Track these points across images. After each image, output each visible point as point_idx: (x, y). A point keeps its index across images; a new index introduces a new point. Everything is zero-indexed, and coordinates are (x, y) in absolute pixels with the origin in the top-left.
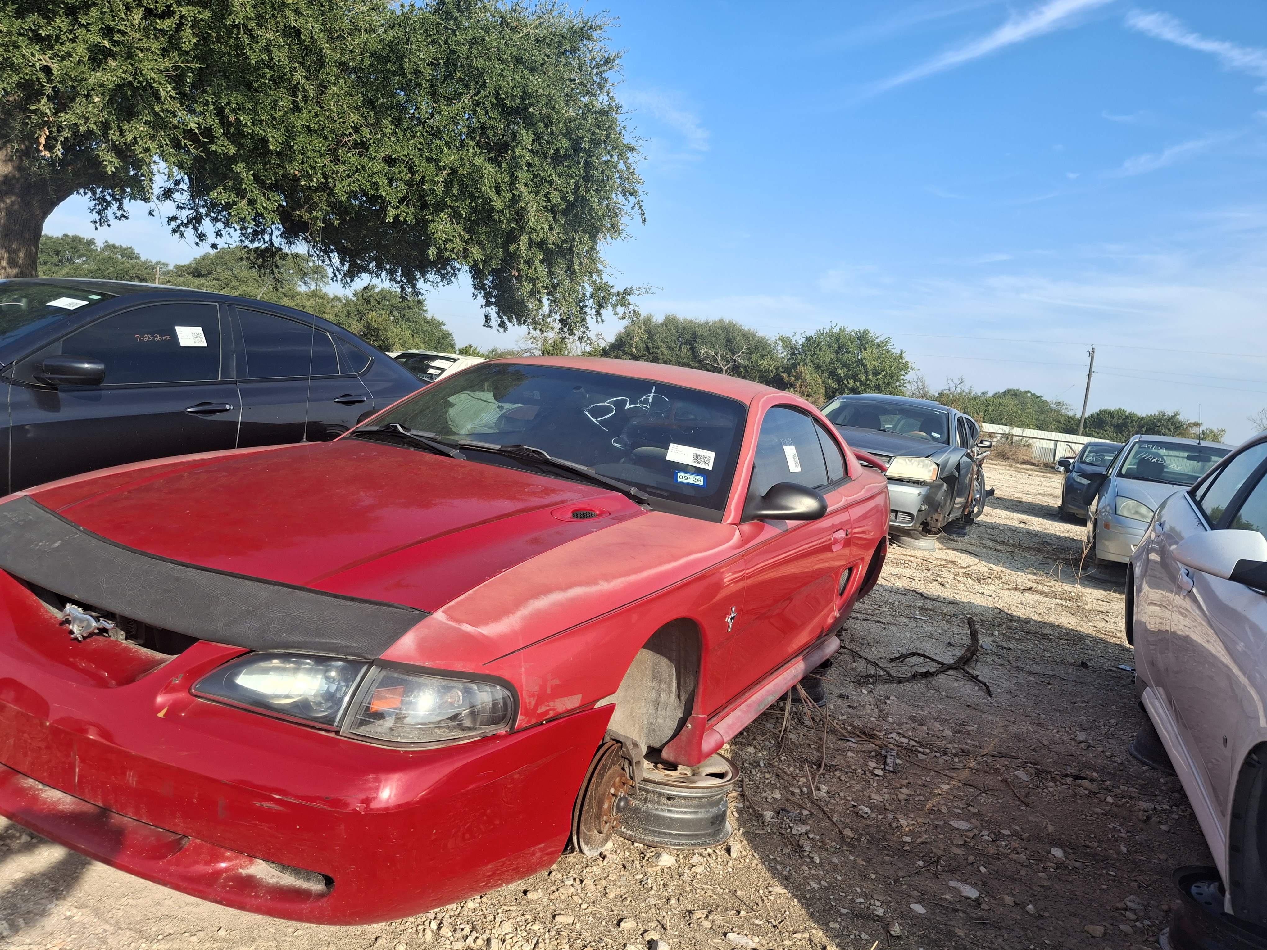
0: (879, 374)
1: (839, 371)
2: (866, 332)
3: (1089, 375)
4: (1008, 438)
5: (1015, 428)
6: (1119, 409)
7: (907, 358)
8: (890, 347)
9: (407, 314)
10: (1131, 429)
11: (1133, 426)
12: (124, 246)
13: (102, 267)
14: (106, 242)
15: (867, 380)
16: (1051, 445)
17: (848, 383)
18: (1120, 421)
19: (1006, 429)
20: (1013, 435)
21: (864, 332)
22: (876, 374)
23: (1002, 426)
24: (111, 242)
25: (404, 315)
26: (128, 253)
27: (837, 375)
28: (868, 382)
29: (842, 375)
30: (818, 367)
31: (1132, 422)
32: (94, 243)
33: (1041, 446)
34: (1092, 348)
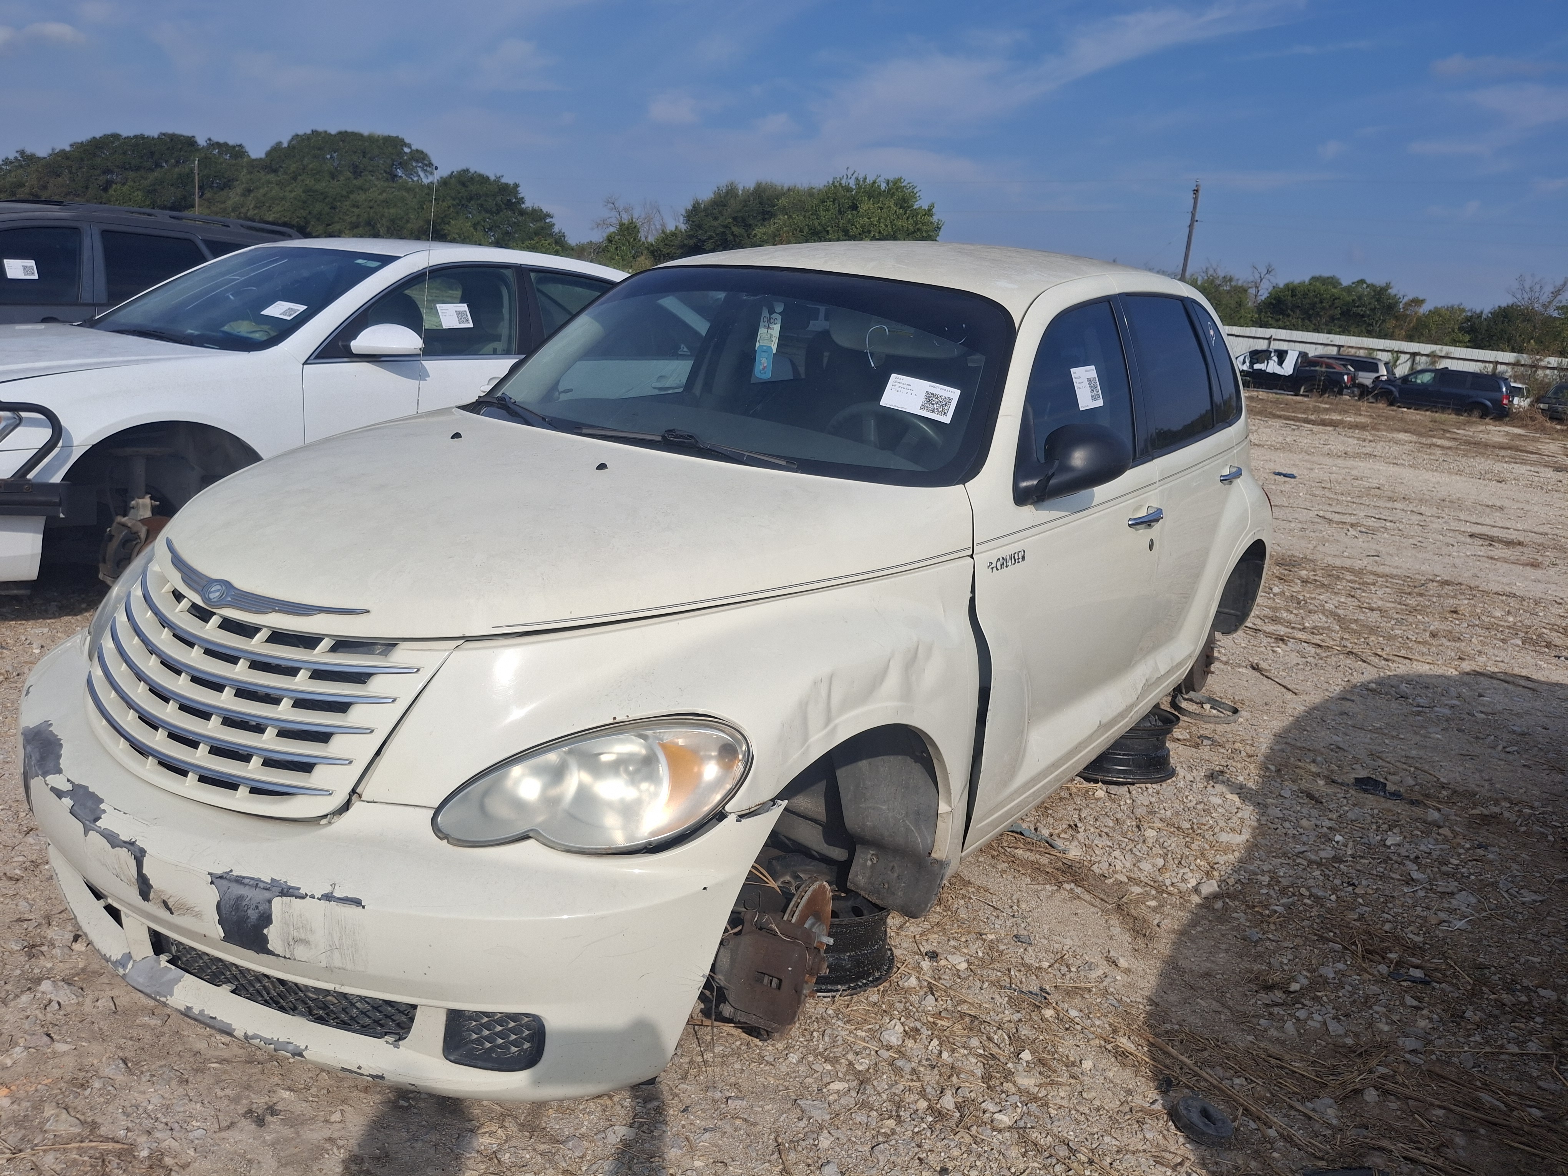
3: (1191, 226)
9: (485, 205)
11: (1324, 308)
12: (231, 143)
14: (210, 139)
24: (216, 138)
26: (238, 152)
31: (1321, 302)
32: (196, 142)
34: (1195, 184)
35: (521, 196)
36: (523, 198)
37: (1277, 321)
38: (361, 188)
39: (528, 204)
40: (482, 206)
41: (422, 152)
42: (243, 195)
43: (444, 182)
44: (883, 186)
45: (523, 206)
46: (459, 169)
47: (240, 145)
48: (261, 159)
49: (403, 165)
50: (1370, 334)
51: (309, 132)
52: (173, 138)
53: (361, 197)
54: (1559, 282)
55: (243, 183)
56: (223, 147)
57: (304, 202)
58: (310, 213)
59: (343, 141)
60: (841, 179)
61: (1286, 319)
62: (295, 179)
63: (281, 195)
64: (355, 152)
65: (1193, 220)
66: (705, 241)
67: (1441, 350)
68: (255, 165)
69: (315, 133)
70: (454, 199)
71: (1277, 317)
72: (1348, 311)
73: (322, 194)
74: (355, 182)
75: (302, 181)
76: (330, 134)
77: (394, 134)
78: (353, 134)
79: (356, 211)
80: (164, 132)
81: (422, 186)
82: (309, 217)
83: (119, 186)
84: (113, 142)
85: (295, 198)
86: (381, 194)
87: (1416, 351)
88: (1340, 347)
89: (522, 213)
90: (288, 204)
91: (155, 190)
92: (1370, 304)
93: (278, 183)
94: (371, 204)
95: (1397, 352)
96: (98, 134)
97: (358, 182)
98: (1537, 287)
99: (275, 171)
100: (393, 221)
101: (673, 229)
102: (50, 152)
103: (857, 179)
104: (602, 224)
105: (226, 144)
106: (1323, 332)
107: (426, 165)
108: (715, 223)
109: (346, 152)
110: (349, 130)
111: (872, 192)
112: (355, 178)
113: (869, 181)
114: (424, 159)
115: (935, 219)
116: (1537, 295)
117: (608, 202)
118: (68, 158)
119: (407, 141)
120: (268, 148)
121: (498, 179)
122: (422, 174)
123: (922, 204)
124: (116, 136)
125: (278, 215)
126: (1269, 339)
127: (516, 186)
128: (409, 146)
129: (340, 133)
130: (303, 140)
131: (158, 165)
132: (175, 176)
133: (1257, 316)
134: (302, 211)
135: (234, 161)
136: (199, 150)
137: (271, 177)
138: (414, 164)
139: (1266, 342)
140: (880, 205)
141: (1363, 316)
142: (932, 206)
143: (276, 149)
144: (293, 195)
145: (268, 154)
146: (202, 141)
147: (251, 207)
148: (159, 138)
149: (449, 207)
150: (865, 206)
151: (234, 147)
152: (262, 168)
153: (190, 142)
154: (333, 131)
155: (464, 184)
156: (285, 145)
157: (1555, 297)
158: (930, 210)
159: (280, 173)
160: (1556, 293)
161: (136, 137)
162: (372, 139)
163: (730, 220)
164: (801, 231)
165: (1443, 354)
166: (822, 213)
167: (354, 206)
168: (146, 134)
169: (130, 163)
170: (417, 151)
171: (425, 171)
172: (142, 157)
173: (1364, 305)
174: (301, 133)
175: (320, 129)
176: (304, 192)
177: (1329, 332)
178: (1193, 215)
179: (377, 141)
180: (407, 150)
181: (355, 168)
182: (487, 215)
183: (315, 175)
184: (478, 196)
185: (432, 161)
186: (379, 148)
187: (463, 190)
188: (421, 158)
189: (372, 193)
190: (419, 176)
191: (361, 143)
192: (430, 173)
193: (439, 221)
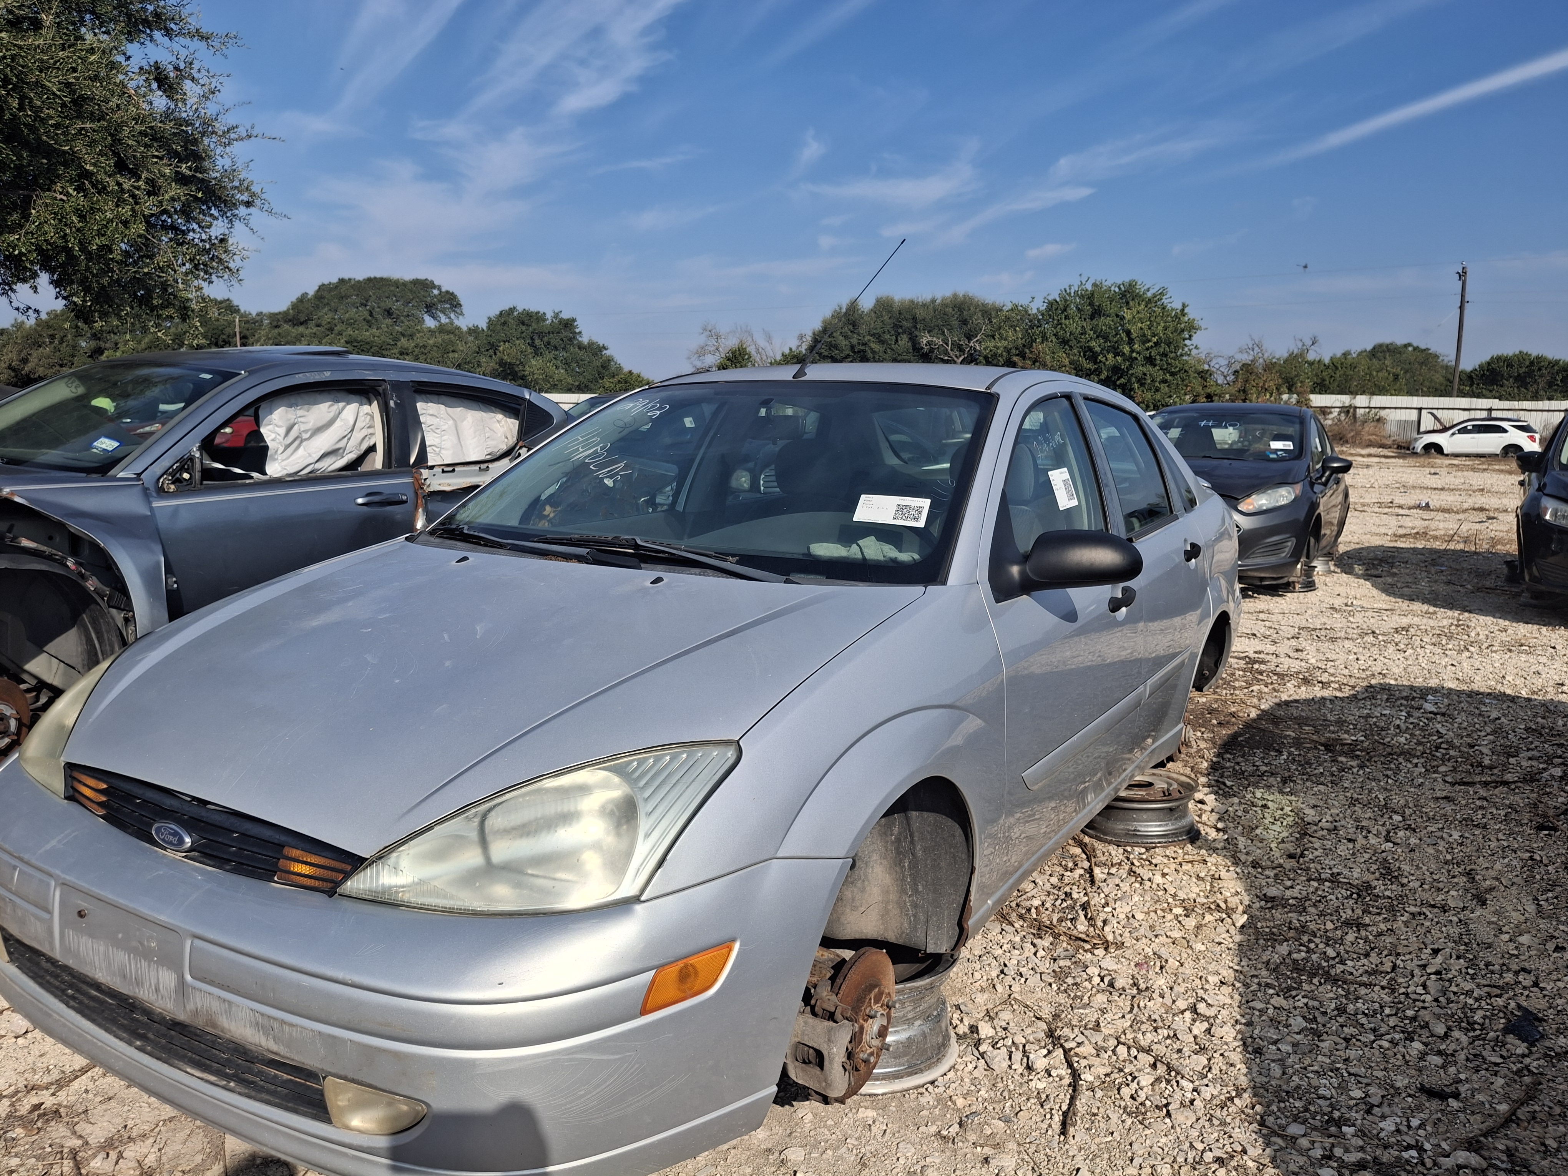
0: (1150, 341)
1: (1093, 344)
2: (1132, 285)
3: (1461, 308)
4: (1348, 412)
5: (1359, 397)
6: (1520, 352)
7: (1192, 313)
8: (1165, 301)
9: (551, 341)
10: (1540, 380)
15: (1132, 351)
16: (1413, 415)
17: (1106, 359)
18: (1523, 370)
19: (1344, 400)
20: (1356, 408)
21: (1130, 285)
22: (1144, 340)
23: (1339, 397)
27: (1090, 349)
28: (1134, 355)
29: (1098, 349)
30: (1064, 342)
31: (1540, 369)
33: (1398, 418)
34: (1461, 266)
35: (577, 331)
36: (580, 333)
37: (1491, 391)
38: (403, 335)
39: (585, 339)
40: (549, 343)
41: (452, 294)
43: (499, 323)
45: (580, 339)
46: (507, 308)
47: (228, 300)
48: (285, 312)
49: (430, 308)
51: (336, 281)
53: (406, 343)
59: (373, 288)
60: (1077, 288)
61: (1501, 389)
62: (331, 330)
64: (389, 298)
68: (277, 320)
69: (342, 281)
70: (518, 338)
73: (367, 343)
74: (395, 328)
76: (359, 282)
77: (422, 277)
78: (382, 279)
81: (471, 329)
83: (111, 352)
89: (581, 347)
99: (301, 323)
102: (13, 322)
103: (1093, 285)
104: (701, 352)
106: (1542, 400)
107: (456, 307)
110: (378, 276)
113: (1103, 285)
114: (454, 300)
117: (705, 330)
118: (49, 327)
119: (436, 283)
120: (294, 300)
121: (556, 315)
122: (452, 316)
123: (1173, 303)
127: (574, 320)
128: (439, 288)
129: (369, 280)
130: (330, 289)
137: (301, 329)
138: (443, 306)
143: (302, 299)
145: (294, 306)
151: (221, 302)
152: (285, 322)
154: (361, 278)
155: (523, 323)
156: (312, 295)
158: (1183, 310)
159: (311, 326)
162: (398, 284)
163: (869, 337)
170: (447, 292)
171: (454, 311)
174: (326, 282)
175: (346, 277)
178: (1463, 296)
179: (404, 284)
180: (436, 292)
181: (389, 313)
182: (557, 353)
183: (351, 323)
184: (541, 335)
185: (462, 302)
186: (411, 291)
187: (524, 328)
188: (451, 301)
189: (419, 339)
190: (450, 318)
191: (392, 288)
192: (462, 314)
193: (518, 362)
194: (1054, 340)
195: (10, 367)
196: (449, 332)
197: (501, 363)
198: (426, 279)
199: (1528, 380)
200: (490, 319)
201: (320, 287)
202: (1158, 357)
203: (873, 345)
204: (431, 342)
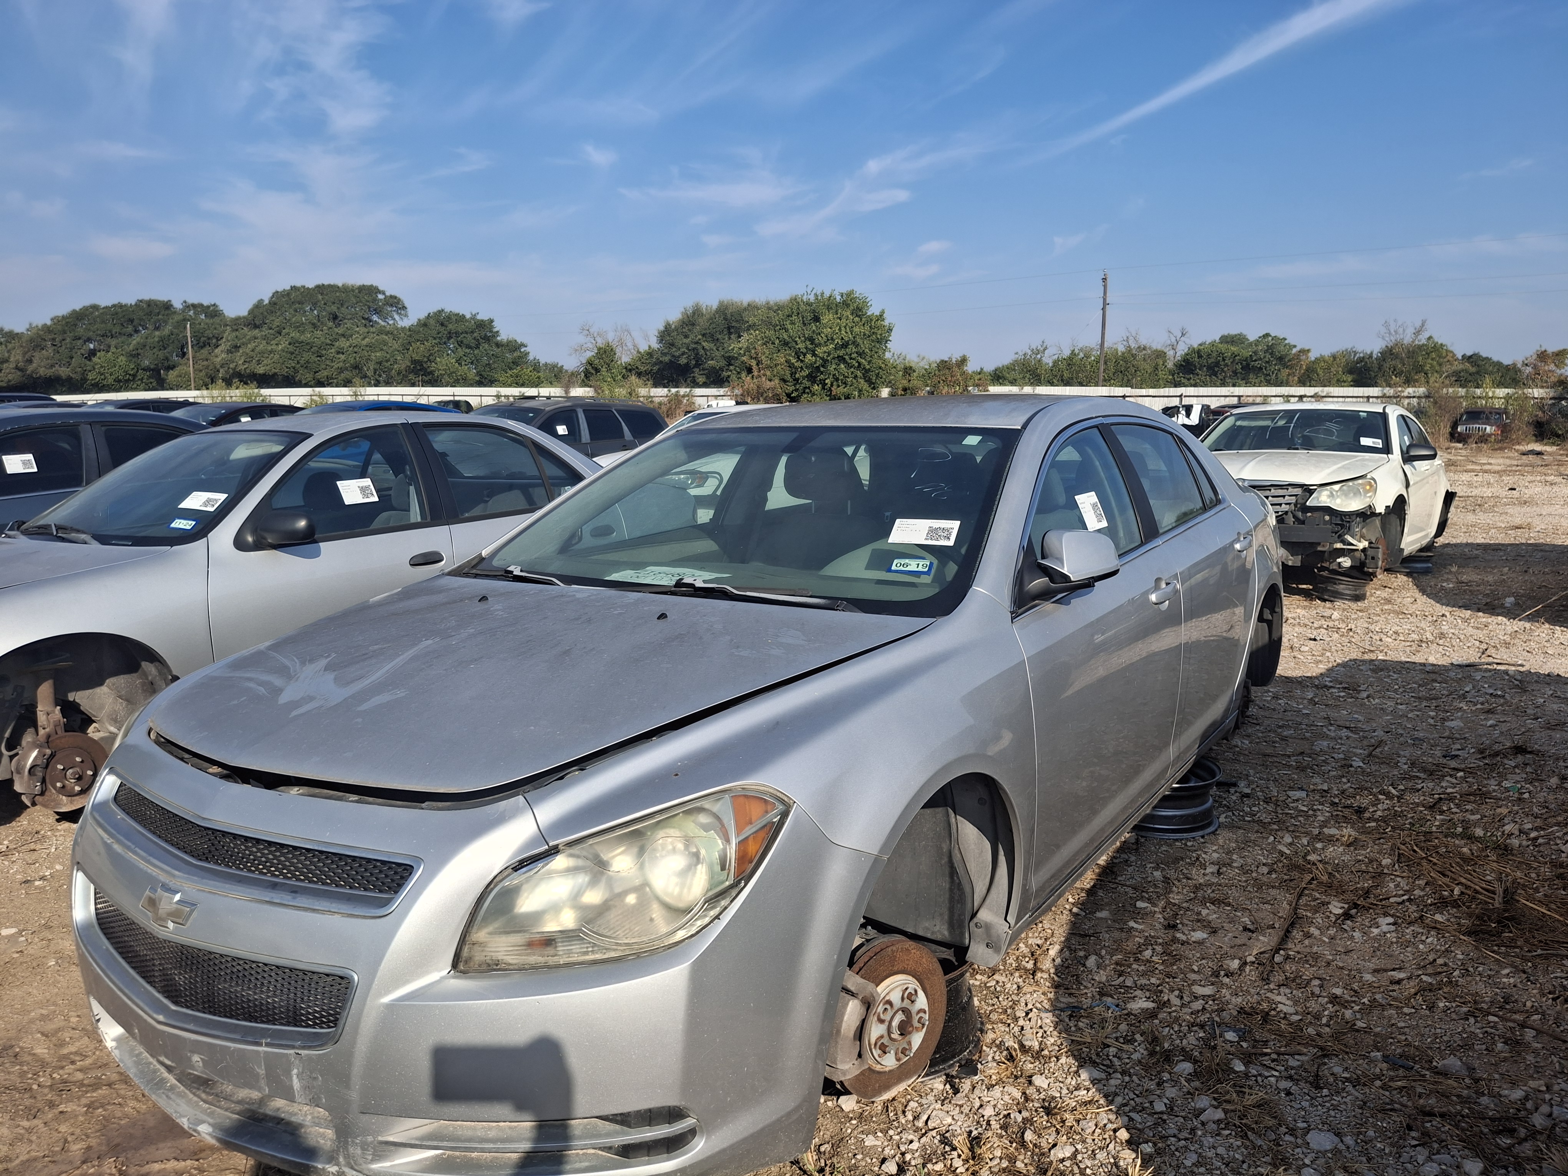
1: (802, 345)
3: (1105, 310)
7: (889, 318)
8: (868, 308)
9: (465, 341)
10: (1226, 369)
11: (1226, 365)
12: (205, 304)
13: (175, 331)
14: (185, 302)
17: (806, 359)
18: (1213, 360)
21: (852, 293)
24: (191, 301)
25: (462, 342)
26: (213, 312)
27: (799, 350)
29: (803, 350)
31: (1224, 360)
32: (172, 305)
35: (496, 330)
36: (498, 332)
37: (1188, 380)
38: (343, 335)
39: (503, 337)
41: (396, 297)
42: (229, 352)
43: (424, 324)
44: (838, 298)
45: (498, 338)
46: (435, 311)
47: (214, 305)
48: (244, 317)
49: (377, 311)
50: (1269, 383)
51: (288, 288)
52: (150, 303)
53: (343, 343)
54: (1418, 324)
55: (228, 341)
56: (197, 308)
57: (292, 353)
58: (298, 363)
59: (322, 294)
60: (802, 296)
61: (1196, 378)
62: (279, 332)
63: (269, 348)
64: (334, 303)
65: (1105, 304)
66: (679, 357)
67: (1322, 391)
68: (237, 323)
69: (294, 288)
70: (435, 339)
71: (1188, 377)
72: (1248, 365)
73: (307, 344)
74: (336, 330)
75: (288, 334)
76: (308, 289)
77: (367, 283)
78: (330, 286)
79: (342, 357)
80: (140, 299)
81: (403, 329)
82: (298, 366)
84: (92, 313)
85: (283, 350)
86: (364, 339)
87: (1303, 394)
88: (1239, 397)
89: (498, 344)
90: (277, 356)
91: (138, 354)
92: (1265, 357)
93: (265, 338)
94: (356, 349)
95: (1287, 396)
96: (78, 307)
97: (340, 330)
98: (1401, 330)
99: (256, 327)
100: (380, 363)
101: (647, 348)
103: (816, 295)
104: (582, 350)
105: (202, 305)
107: (400, 309)
108: (687, 341)
109: (325, 304)
110: (326, 283)
111: (830, 305)
112: (336, 327)
113: (827, 294)
114: (398, 303)
115: (886, 323)
116: (1402, 337)
117: (584, 330)
119: (381, 288)
120: (251, 307)
121: (474, 317)
122: (396, 317)
123: (873, 310)
124: (95, 307)
125: (268, 368)
126: (1181, 396)
128: (383, 293)
129: (318, 287)
130: (283, 296)
131: (137, 331)
132: (156, 339)
133: (1171, 377)
134: (290, 361)
135: (211, 321)
136: (175, 312)
137: (256, 332)
138: (389, 309)
139: (1178, 399)
140: (839, 315)
141: (1261, 368)
142: (883, 312)
143: (259, 305)
144: (280, 347)
145: (251, 312)
146: (178, 305)
147: (240, 362)
148: (136, 305)
149: (433, 346)
150: (827, 318)
151: (208, 307)
152: (246, 326)
153: (167, 306)
154: (311, 285)
155: (442, 324)
156: (266, 302)
157: (1416, 337)
158: (881, 316)
159: (264, 329)
160: (1418, 333)
161: (114, 306)
162: (346, 290)
164: (773, 343)
165: (1324, 394)
166: (789, 327)
167: (338, 353)
168: (124, 302)
169: (110, 331)
170: (391, 296)
171: (398, 313)
172: (122, 324)
173: (1260, 359)
174: (280, 290)
175: (298, 284)
176: (290, 344)
177: (1234, 385)
178: (1105, 300)
179: (353, 291)
180: (381, 297)
181: (335, 317)
182: (468, 351)
183: (299, 327)
184: (457, 334)
185: (406, 305)
186: (356, 297)
187: (442, 329)
188: (395, 303)
189: (356, 340)
190: (394, 319)
191: (338, 294)
192: (406, 316)
193: (426, 360)
194: (777, 342)
195: (17, 368)
196: (387, 333)
197: (414, 362)
198: (372, 286)
199: (1216, 369)
200: (419, 320)
201: (274, 294)
202: (847, 357)
203: (704, 344)
204: (365, 342)
